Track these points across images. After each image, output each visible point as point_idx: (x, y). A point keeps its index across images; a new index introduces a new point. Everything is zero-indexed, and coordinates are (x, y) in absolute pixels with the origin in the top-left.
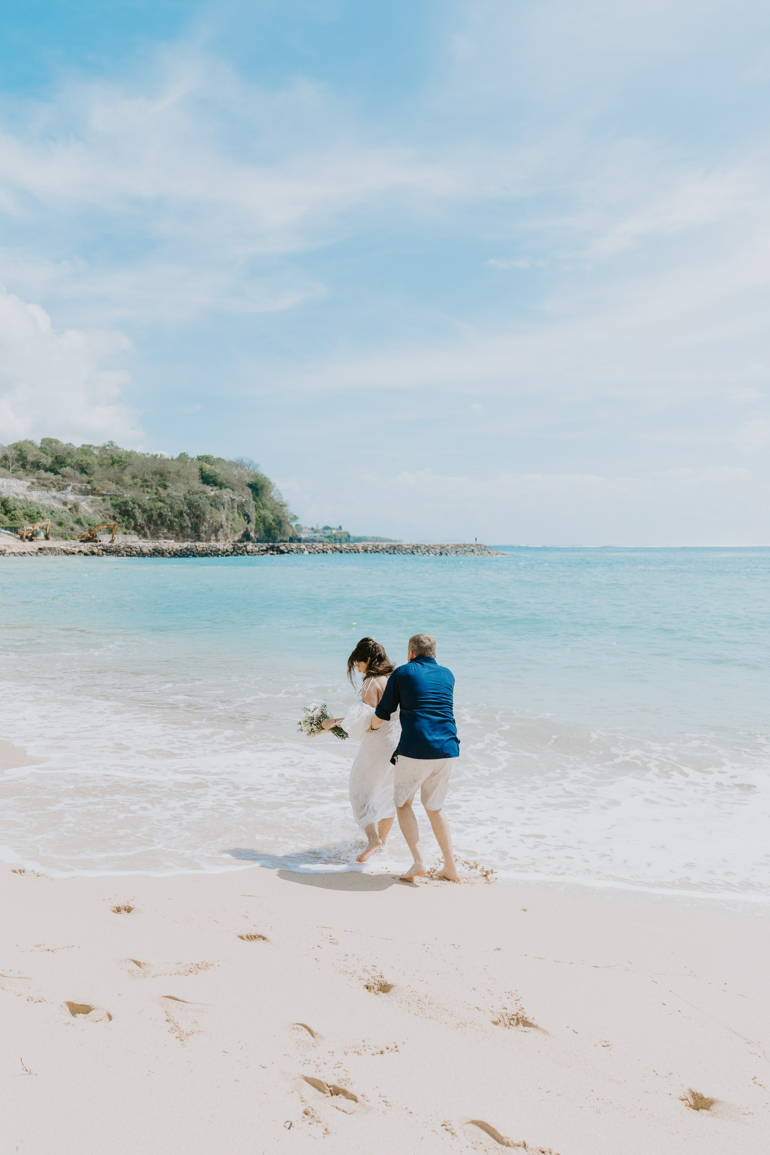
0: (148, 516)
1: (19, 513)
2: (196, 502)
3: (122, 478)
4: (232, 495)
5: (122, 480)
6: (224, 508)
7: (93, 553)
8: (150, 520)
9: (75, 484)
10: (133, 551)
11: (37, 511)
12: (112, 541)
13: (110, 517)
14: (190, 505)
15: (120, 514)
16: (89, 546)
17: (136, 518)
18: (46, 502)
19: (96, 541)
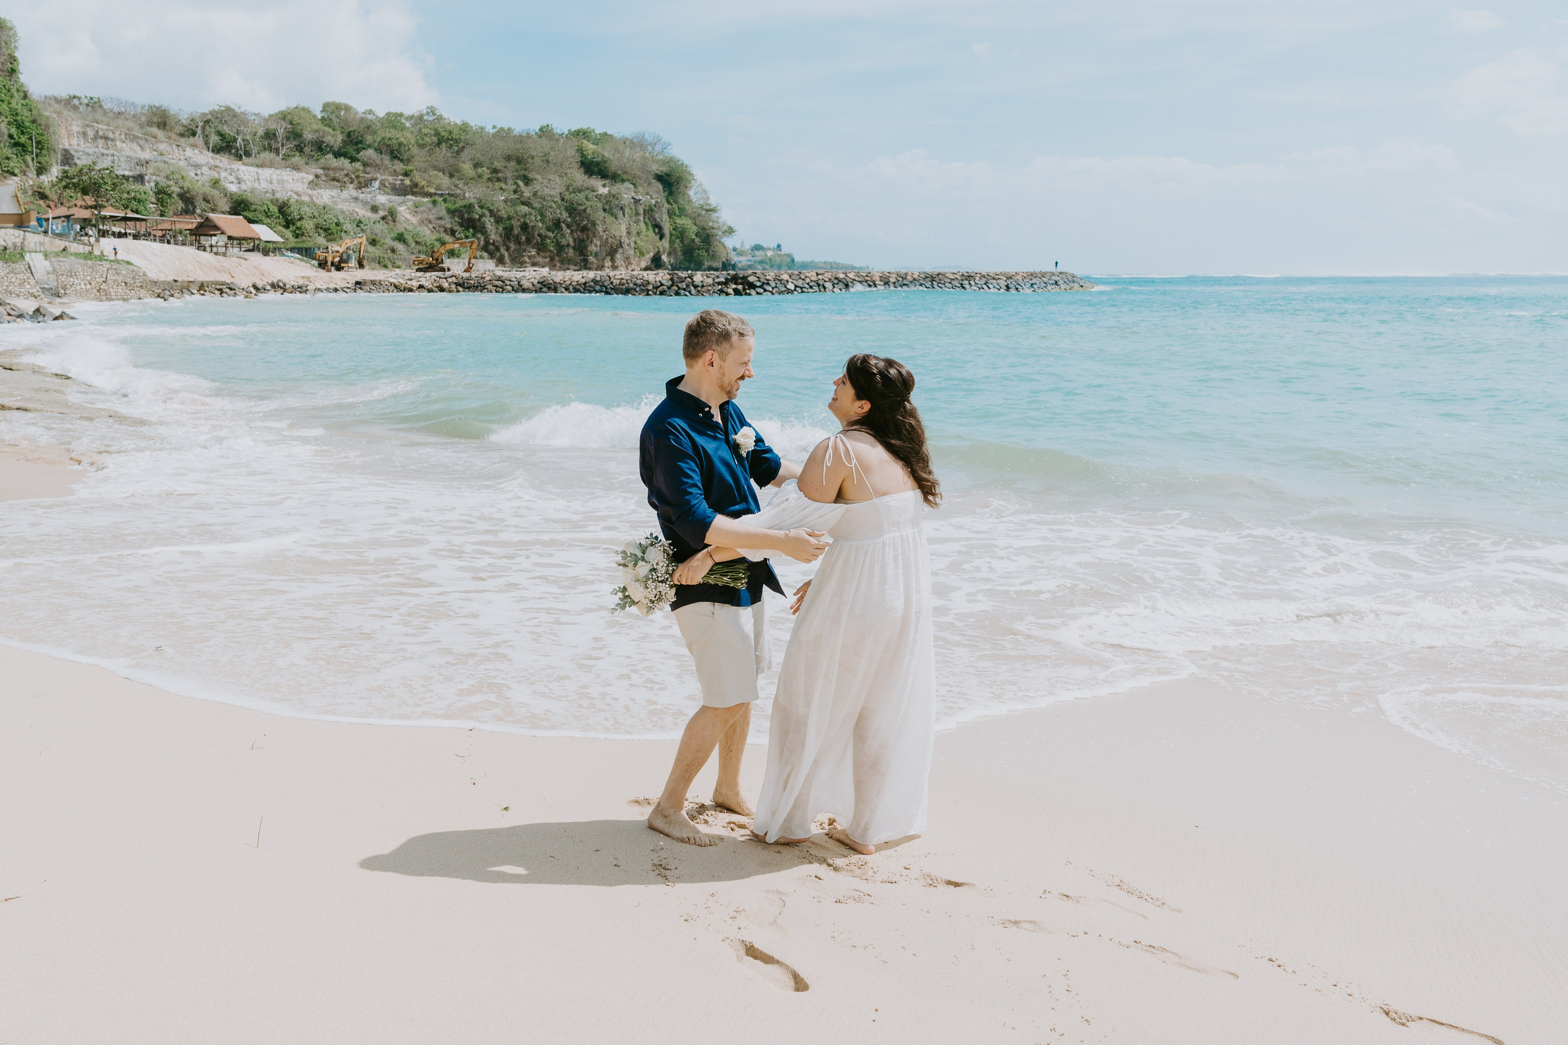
0: (505, 229)
1: (308, 225)
2: (581, 205)
3: (458, 166)
4: (633, 194)
5: (458, 171)
6: (624, 215)
7: (441, 289)
8: (508, 233)
9: (384, 177)
10: (506, 285)
11: (336, 220)
12: (468, 270)
13: (446, 231)
14: (572, 210)
15: (461, 225)
16: (433, 277)
17: (486, 232)
18: (346, 207)
19: (443, 270)
